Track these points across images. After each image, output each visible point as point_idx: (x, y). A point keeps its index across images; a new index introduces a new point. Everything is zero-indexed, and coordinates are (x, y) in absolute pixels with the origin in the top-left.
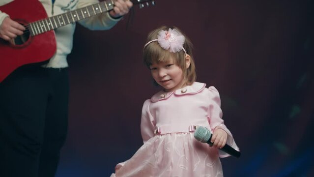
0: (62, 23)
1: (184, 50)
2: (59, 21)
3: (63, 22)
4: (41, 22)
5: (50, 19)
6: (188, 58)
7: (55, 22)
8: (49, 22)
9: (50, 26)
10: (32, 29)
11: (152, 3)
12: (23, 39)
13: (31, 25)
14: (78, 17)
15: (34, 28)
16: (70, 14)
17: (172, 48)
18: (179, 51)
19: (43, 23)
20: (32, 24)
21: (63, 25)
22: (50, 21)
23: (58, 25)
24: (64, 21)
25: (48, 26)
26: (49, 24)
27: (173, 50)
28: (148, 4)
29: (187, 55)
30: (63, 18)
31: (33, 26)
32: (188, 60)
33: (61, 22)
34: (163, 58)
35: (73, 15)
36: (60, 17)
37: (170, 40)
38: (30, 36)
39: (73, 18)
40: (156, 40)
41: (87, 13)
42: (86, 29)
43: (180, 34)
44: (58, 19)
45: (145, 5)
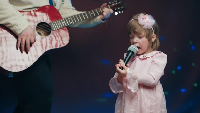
1: (153, 30)
2: (69, 21)
4: (58, 21)
5: (64, 20)
6: (154, 36)
7: (67, 22)
9: (64, 24)
10: (53, 26)
15: (54, 25)
16: (76, 17)
17: (145, 25)
18: (149, 28)
19: (60, 22)
21: (72, 24)
22: (64, 21)
23: (69, 23)
24: (72, 21)
25: (63, 24)
26: (64, 23)
27: (145, 27)
29: (154, 34)
30: (71, 19)
31: (53, 24)
32: (154, 37)
34: (138, 30)
37: (145, 20)
39: (78, 19)
40: (137, 19)
41: (86, 16)
43: (153, 18)
44: (69, 20)
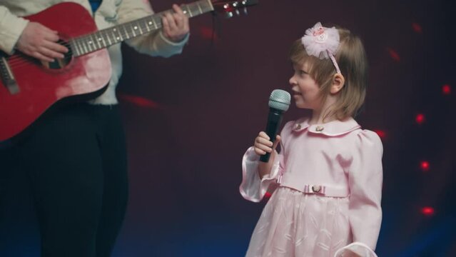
0: (118, 38)
2: (113, 35)
4: (88, 36)
5: (100, 33)
6: (339, 80)
7: (108, 37)
8: (99, 37)
9: (101, 42)
10: (76, 47)
11: (243, 11)
12: (61, 64)
13: (75, 44)
19: (92, 39)
21: (119, 41)
22: (102, 36)
23: (113, 40)
24: (120, 36)
25: (98, 43)
26: (100, 39)
28: (238, 12)
30: (118, 31)
31: (76, 42)
35: (133, 27)
36: (115, 30)
38: (73, 56)
39: (134, 31)
42: (132, 49)
44: (113, 32)
45: (234, 13)
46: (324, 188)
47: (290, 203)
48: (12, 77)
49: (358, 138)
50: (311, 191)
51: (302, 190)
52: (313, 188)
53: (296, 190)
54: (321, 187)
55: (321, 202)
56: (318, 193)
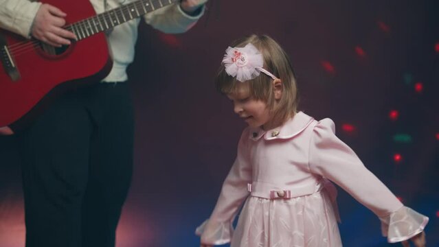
0: (115, 22)
2: (110, 18)
3: (116, 19)
4: (86, 21)
5: (98, 18)
6: (279, 84)
7: (105, 21)
8: (96, 21)
9: (98, 26)
14: (137, 11)
15: (76, 31)
19: (89, 23)
20: (74, 25)
21: (116, 24)
22: (99, 20)
23: (110, 24)
25: (96, 27)
26: (97, 24)
30: (116, 14)
31: (74, 28)
32: (279, 87)
33: (113, 20)
35: (130, 10)
36: (112, 13)
39: (130, 14)
41: (150, 5)
44: (110, 16)
46: (290, 192)
47: (259, 211)
48: (13, 65)
49: (314, 134)
50: (276, 196)
51: (269, 198)
52: (278, 194)
53: (263, 198)
54: (285, 192)
55: (289, 206)
56: (283, 197)
